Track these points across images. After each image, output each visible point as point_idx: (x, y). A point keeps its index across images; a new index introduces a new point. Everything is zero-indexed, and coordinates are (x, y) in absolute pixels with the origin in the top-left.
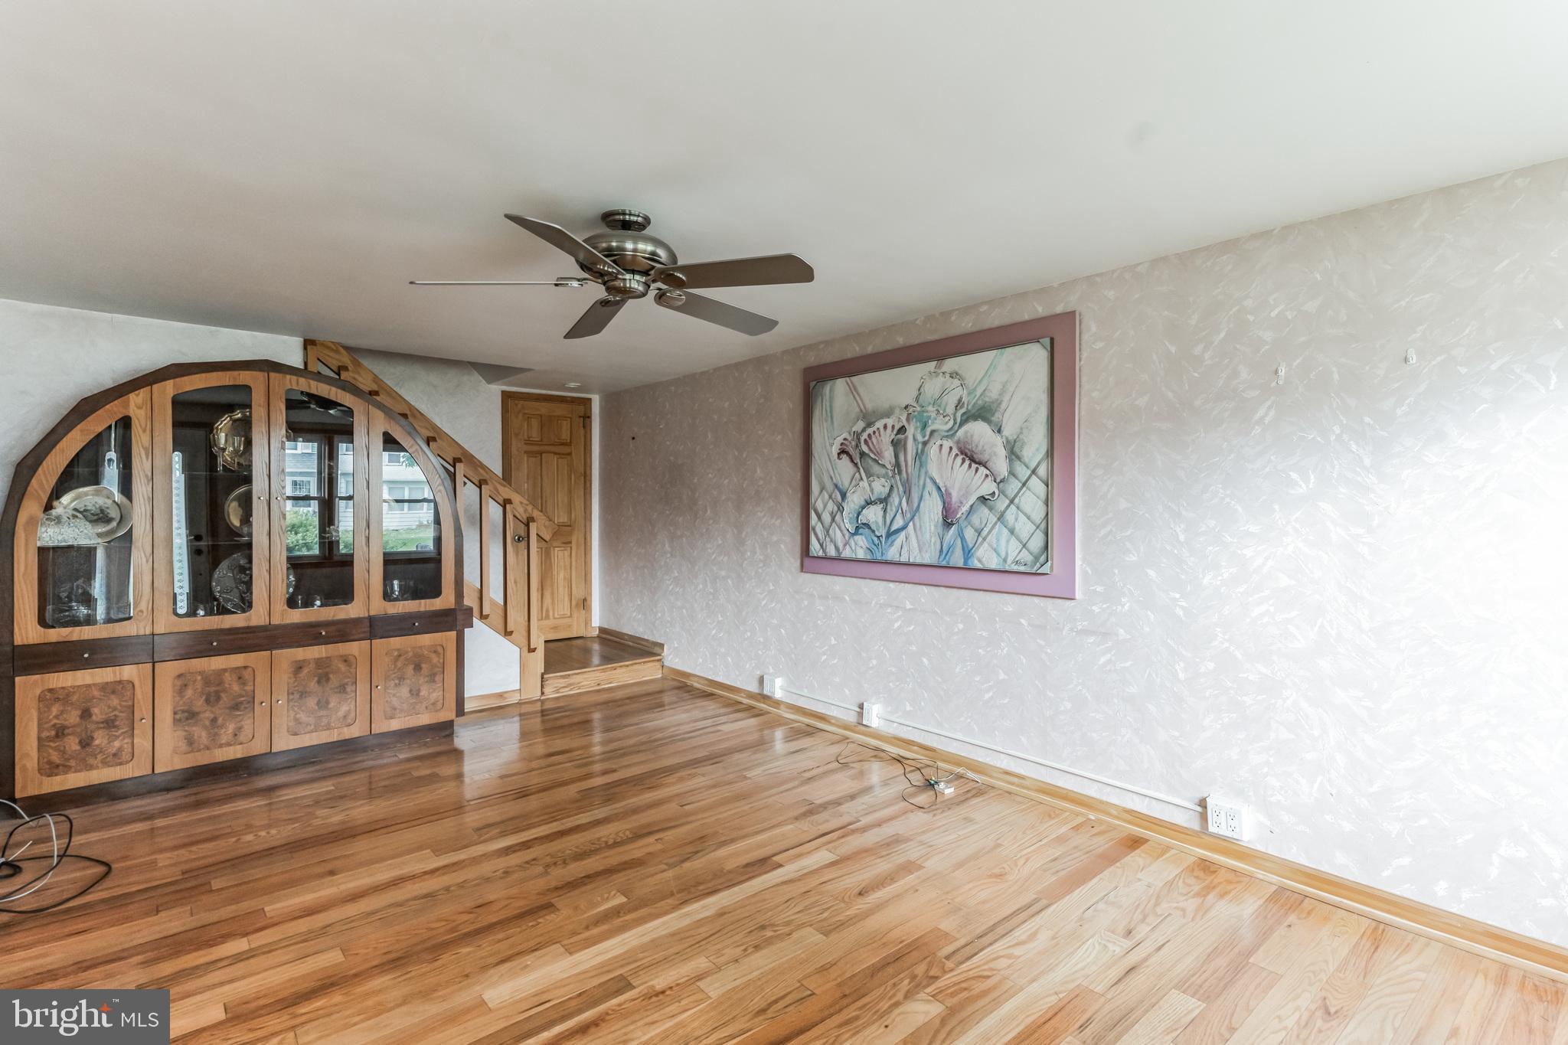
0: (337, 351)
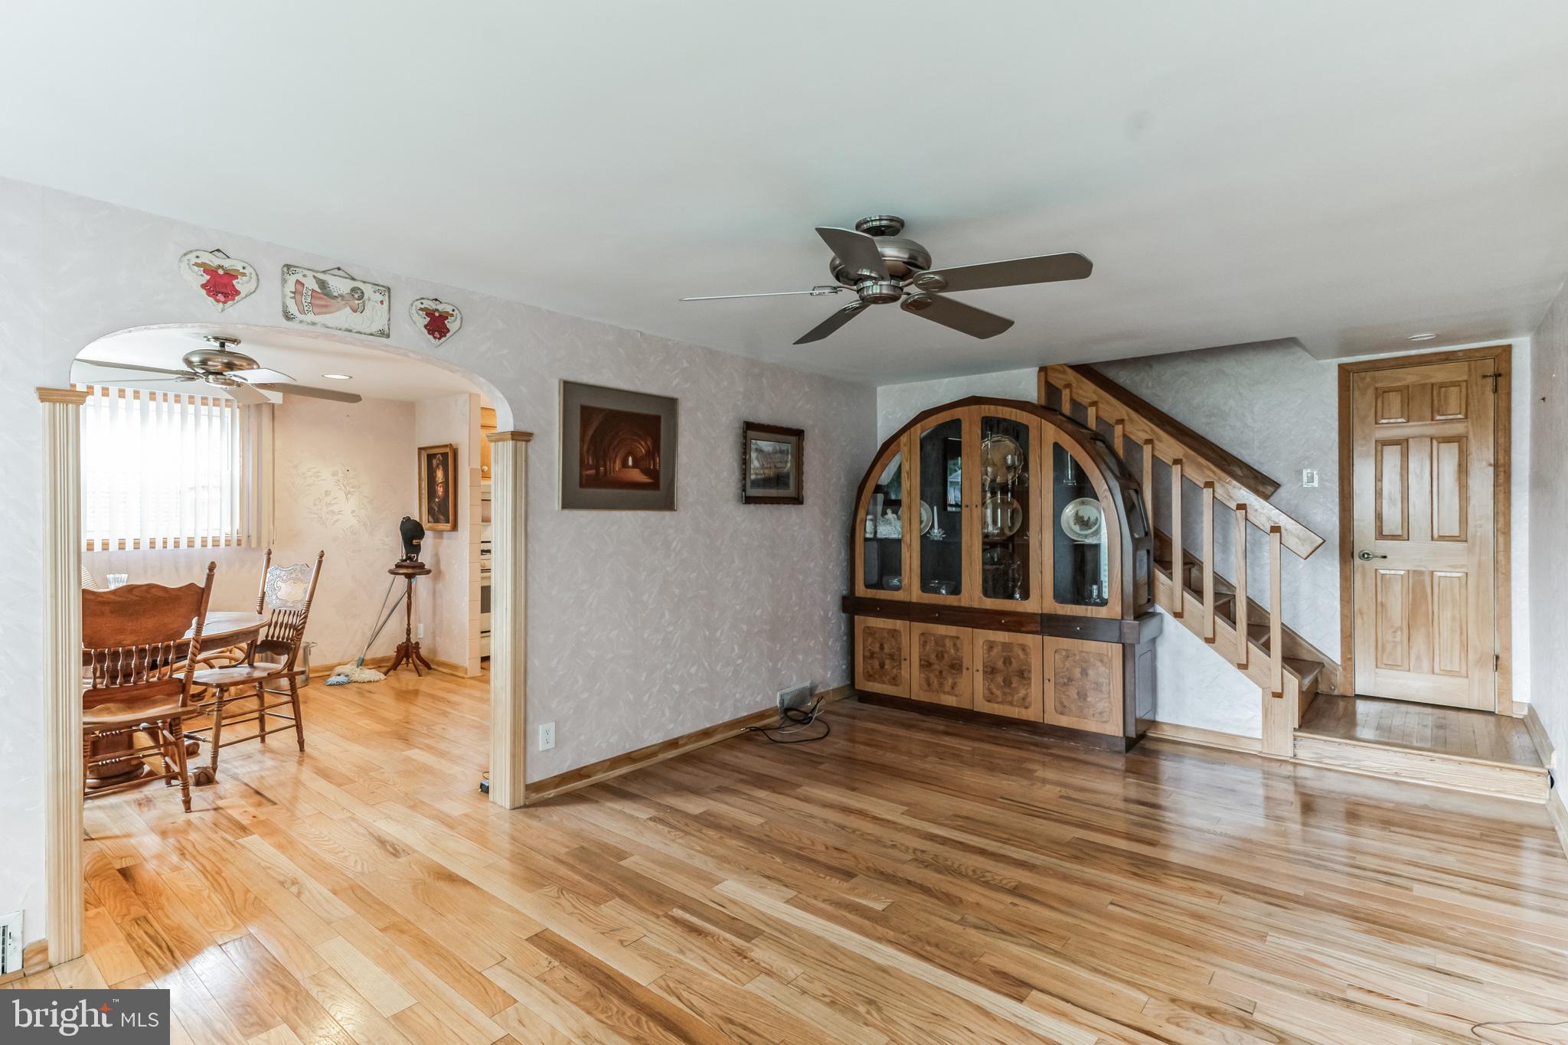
0: (1064, 372)
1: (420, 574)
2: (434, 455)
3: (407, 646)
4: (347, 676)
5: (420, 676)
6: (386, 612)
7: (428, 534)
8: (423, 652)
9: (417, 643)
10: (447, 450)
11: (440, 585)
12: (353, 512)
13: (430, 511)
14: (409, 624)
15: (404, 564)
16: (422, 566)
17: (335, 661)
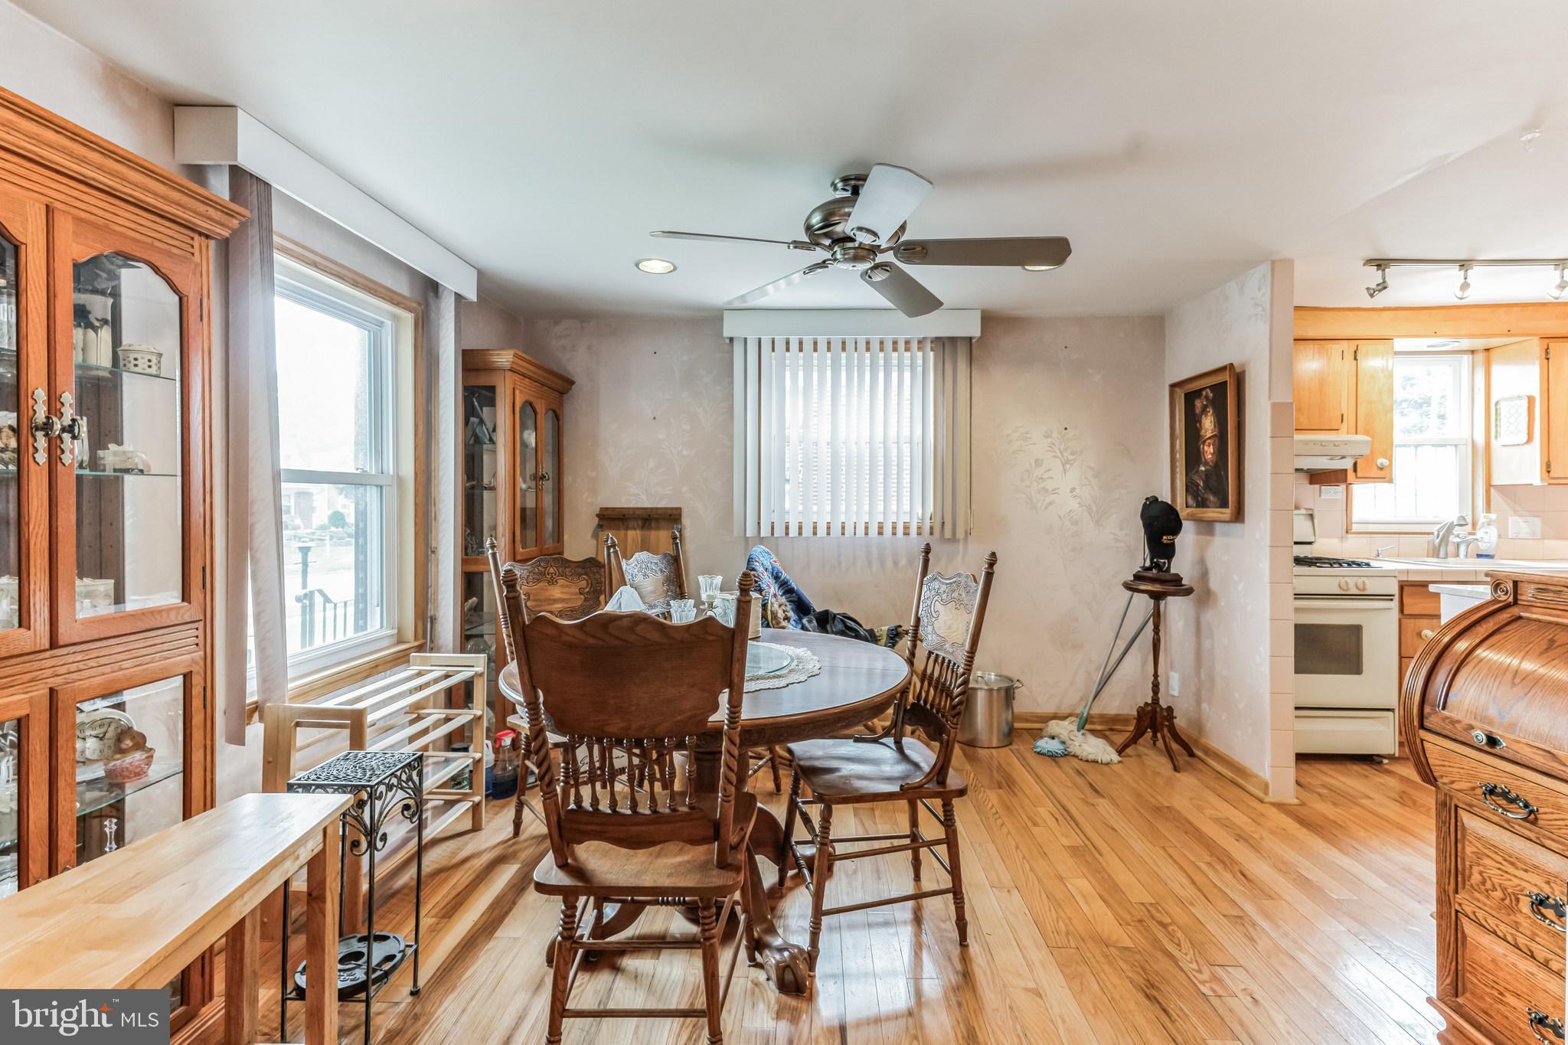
1: (1174, 594)
2: (1197, 393)
3: (1154, 711)
4: (1063, 743)
5: (1176, 769)
6: (1121, 645)
7: (1187, 526)
8: (1180, 722)
9: (1170, 709)
10: (1225, 377)
11: (1208, 616)
12: (1073, 490)
13: (1191, 488)
14: (1156, 676)
15: (1148, 574)
16: (1177, 580)
17: (1048, 708)
